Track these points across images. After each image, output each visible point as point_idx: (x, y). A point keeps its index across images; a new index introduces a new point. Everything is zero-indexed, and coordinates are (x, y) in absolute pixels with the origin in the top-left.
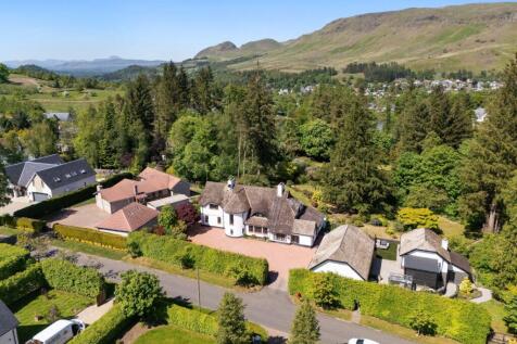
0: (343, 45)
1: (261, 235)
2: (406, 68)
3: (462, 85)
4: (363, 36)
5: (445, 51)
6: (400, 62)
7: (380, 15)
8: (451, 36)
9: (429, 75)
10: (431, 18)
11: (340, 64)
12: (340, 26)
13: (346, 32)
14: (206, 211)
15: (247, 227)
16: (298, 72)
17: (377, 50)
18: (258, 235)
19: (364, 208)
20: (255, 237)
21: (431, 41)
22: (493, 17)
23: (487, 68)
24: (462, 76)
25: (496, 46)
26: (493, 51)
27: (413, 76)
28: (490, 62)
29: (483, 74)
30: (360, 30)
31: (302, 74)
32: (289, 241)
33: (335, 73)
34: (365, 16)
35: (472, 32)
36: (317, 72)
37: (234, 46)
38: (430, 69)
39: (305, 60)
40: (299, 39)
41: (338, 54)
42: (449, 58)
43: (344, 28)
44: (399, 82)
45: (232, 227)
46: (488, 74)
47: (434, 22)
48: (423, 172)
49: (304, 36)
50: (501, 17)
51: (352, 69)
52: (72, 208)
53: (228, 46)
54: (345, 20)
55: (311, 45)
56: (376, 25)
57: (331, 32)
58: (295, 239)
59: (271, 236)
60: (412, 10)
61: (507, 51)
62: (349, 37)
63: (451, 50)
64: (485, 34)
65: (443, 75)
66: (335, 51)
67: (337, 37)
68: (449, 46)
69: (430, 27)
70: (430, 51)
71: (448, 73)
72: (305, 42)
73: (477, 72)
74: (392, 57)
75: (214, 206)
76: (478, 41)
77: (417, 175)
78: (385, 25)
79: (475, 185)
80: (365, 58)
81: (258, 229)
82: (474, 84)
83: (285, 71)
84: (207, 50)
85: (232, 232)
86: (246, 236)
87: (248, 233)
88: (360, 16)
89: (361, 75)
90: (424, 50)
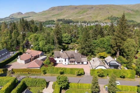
0: (55, 14)
1: (73, 63)
2: (72, 20)
3: (85, 24)
4: (60, 12)
5: (80, 16)
6: (70, 19)
7: (64, 6)
8: (81, 12)
9: (77, 22)
10: (76, 8)
11: (55, 19)
12: (53, 9)
13: (55, 10)
14: (56, 59)
15: (69, 62)
16: (44, 21)
17: (64, 15)
18: (72, 63)
19: (90, 54)
20: (71, 64)
21: (77, 14)
22: (89, 8)
23: (90, 20)
24: (85, 22)
25: (91, 15)
26: (90, 16)
27: (74, 22)
28: (90, 19)
29: (89, 22)
30: (59, 10)
31: (45, 22)
32: (81, 64)
33: (54, 22)
34: (60, 6)
35: (85, 12)
36: (50, 21)
37: (22, 14)
38: (77, 20)
39: (45, 18)
40: (42, 12)
41: (54, 17)
42: (81, 18)
43: (55, 9)
44: (71, 24)
45: (65, 62)
46: (90, 22)
47: (77, 9)
48: (99, 44)
49: (43, 11)
50: (91, 8)
51: (59, 20)
52: (9, 64)
53: (20, 13)
54: (55, 7)
55: (46, 14)
56: (63, 9)
57: (51, 10)
58: (82, 63)
59: (76, 63)
60: (71, 6)
61: (93, 16)
62: (56, 12)
63: (81, 16)
64: (88, 12)
65: (81, 22)
66: (53, 16)
67: (53, 12)
68: (81, 15)
69: (76, 10)
70: (77, 16)
71: (82, 21)
72: (44, 13)
73: (88, 21)
74: (68, 17)
75: (58, 57)
76: (87, 14)
77: (97, 45)
78: (65, 9)
79: (115, 46)
80: (61, 17)
81: (72, 62)
82: (88, 24)
83: (40, 21)
84: (13, 14)
85: (65, 64)
86: (69, 64)
87: (69, 63)
88: (58, 7)
89: (61, 22)
90: (75, 16)
